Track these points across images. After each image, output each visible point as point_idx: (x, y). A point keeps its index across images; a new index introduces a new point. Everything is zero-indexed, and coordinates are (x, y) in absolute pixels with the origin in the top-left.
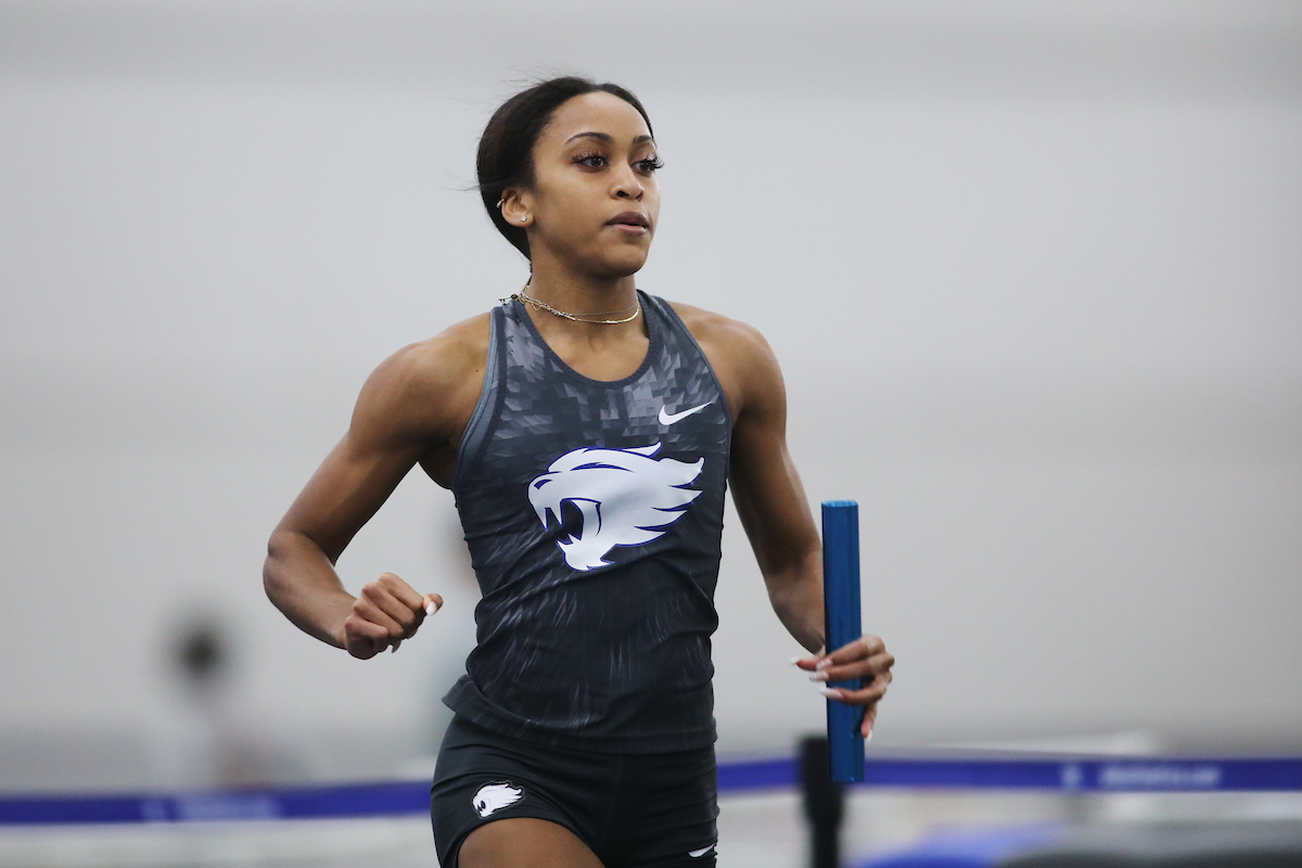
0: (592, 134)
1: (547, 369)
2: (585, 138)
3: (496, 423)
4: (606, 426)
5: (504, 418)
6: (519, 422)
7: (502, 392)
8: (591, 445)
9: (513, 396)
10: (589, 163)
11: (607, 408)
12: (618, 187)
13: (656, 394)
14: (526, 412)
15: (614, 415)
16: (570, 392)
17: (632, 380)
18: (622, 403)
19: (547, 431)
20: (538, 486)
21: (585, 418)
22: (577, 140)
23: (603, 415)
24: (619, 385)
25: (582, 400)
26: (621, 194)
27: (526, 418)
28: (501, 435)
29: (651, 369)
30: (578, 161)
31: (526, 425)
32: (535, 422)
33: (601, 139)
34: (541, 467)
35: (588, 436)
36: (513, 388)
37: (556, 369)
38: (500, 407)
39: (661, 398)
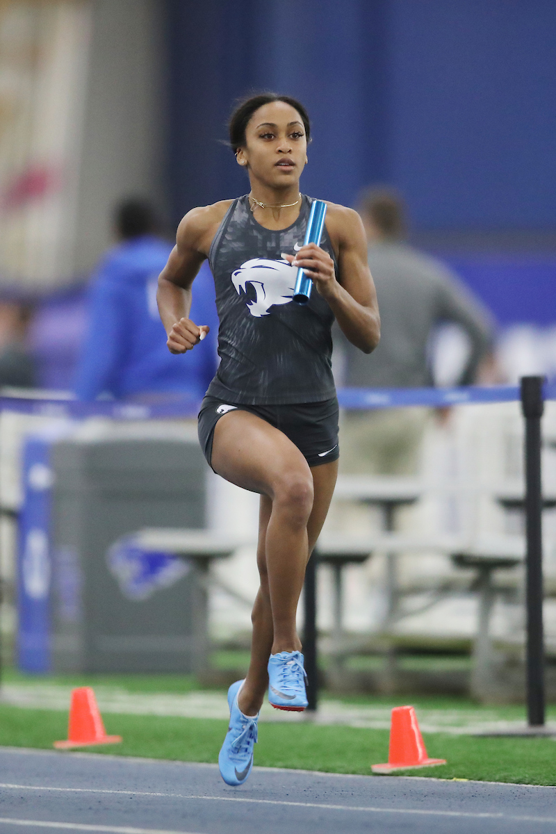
0: (267, 124)
1: (247, 223)
2: (265, 126)
3: (220, 246)
4: (268, 249)
5: (224, 243)
6: (230, 245)
7: (225, 231)
8: (261, 257)
9: (230, 233)
10: (266, 137)
11: (271, 241)
12: (279, 148)
13: (295, 237)
14: (234, 241)
15: (274, 244)
16: (255, 233)
17: (285, 231)
18: (278, 240)
19: (240, 249)
20: (236, 274)
21: (260, 245)
22: (261, 127)
23: (268, 244)
24: (279, 232)
25: (260, 237)
26: (280, 151)
27: (233, 243)
28: (223, 251)
29: (295, 227)
30: (261, 137)
31: (232, 246)
32: (237, 245)
33: (272, 126)
34: (237, 266)
35: (260, 253)
36: (230, 230)
37: (252, 223)
38: (223, 237)
39: (297, 239)
